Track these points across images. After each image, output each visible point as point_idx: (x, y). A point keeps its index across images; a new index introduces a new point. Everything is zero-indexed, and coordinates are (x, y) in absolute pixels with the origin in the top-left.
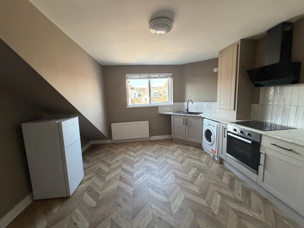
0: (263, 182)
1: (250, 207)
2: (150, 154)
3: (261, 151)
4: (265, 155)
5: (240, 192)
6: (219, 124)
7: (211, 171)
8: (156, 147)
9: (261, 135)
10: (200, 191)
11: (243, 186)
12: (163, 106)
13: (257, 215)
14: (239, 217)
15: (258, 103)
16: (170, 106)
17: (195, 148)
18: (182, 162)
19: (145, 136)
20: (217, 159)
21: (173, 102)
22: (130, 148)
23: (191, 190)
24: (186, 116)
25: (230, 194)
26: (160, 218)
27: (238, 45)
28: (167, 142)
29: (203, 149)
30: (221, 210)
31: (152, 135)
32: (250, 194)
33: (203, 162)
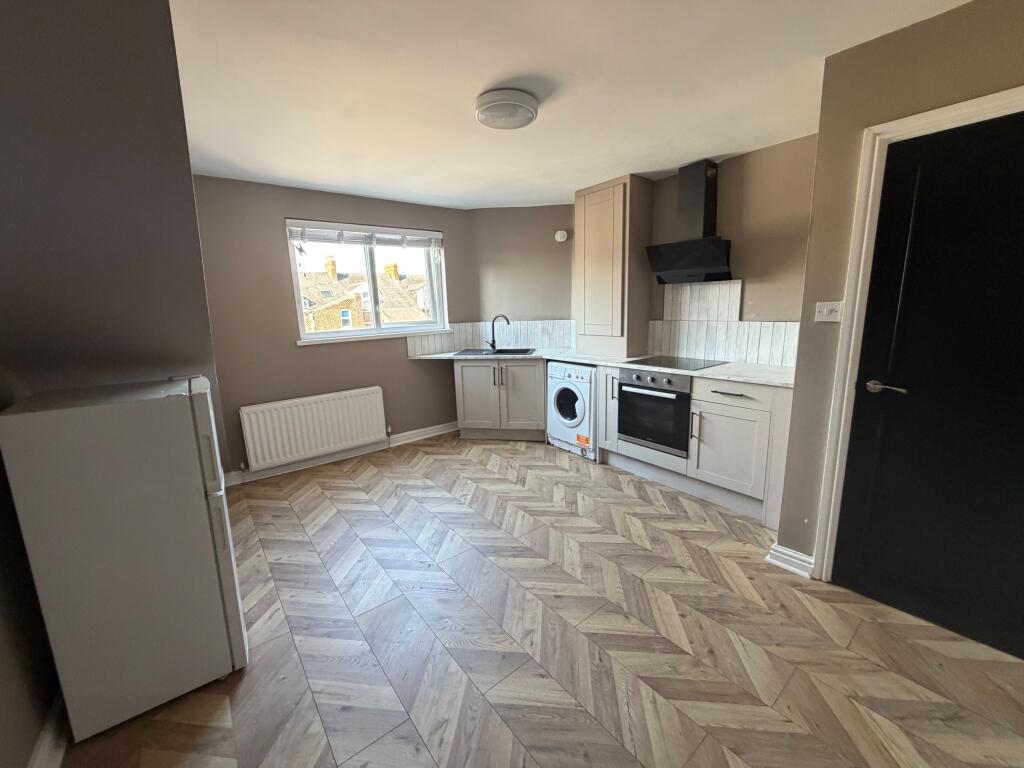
0: (698, 467)
1: (689, 519)
2: (419, 483)
3: (693, 409)
4: (701, 416)
5: (663, 502)
6: (594, 369)
7: (595, 482)
8: (423, 462)
9: (692, 377)
10: (598, 523)
11: (661, 491)
12: (421, 336)
13: (703, 526)
14: (683, 538)
15: (662, 319)
16: (441, 334)
17: (529, 444)
18: (522, 481)
19: (373, 438)
20: (591, 456)
21: (450, 322)
22: (336, 481)
23: (582, 528)
24: (498, 360)
25: (650, 510)
26: (557, 597)
27: (625, 185)
28: (445, 445)
29: (549, 443)
30: (654, 540)
31: (394, 432)
32: (677, 499)
33: (567, 471)
